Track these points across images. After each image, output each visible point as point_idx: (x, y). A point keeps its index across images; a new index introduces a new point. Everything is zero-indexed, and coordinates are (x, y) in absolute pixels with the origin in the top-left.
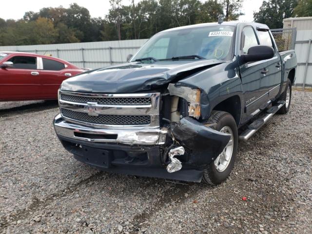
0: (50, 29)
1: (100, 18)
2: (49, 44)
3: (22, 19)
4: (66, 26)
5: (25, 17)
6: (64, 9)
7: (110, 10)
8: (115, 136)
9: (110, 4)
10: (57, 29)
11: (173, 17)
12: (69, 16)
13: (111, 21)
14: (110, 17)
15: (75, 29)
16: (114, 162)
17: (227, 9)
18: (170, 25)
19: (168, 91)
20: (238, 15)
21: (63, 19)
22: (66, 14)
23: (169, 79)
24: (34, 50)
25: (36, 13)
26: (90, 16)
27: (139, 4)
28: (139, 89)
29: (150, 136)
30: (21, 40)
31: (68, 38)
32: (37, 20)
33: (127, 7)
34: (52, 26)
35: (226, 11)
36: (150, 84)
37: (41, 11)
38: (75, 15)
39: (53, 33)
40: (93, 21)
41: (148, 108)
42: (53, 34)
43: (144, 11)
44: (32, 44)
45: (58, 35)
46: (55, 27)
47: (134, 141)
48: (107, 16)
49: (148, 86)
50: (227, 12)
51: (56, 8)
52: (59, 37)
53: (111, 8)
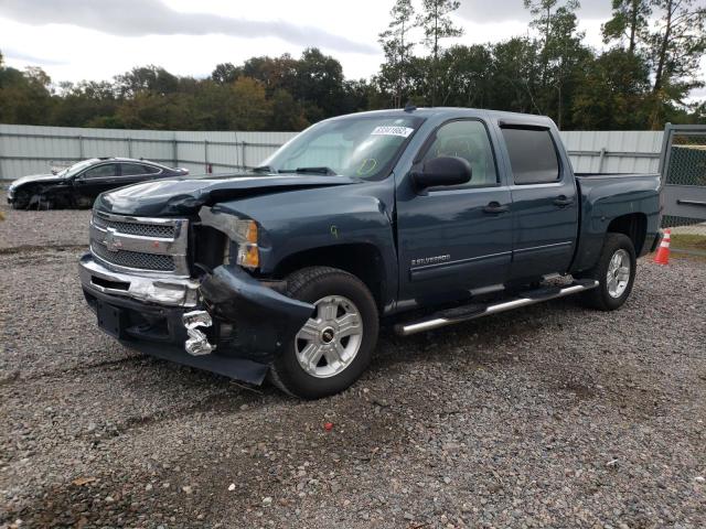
0: (259, 100)
1: (363, 82)
2: (251, 130)
3: (209, 78)
4: (290, 95)
5: (215, 74)
6: (292, 61)
7: (384, 66)
8: (126, 285)
9: (384, 53)
10: (271, 102)
11: (521, 87)
12: (300, 75)
13: (383, 89)
14: (381, 81)
15: (308, 102)
16: (129, 330)
17: (659, 71)
18: (514, 103)
19: (199, 219)
20: (686, 88)
21: (287, 82)
22: (294, 71)
23: (200, 199)
24: (203, 140)
25: (238, 68)
26: (342, 77)
27: (447, 54)
28: (163, 212)
29: (172, 291)
30: (201, 120)
31: (291, 119)
32: (237, 83)
33: (422, 61)
34: (262, 94)
35: (655, 74)
36: (176, 204)
37: (247, 64)
38: (313, 75)
39: (263, 108)
40: (348, 87)
41: (170, 243)
42: (263, 111)
43: (458, 69)
44: (219, 129)
45: (271, 112)
46: (268, 97)
47: (147, 295)
48: (375, 78)
49: (174, 207)
50: (658, 77)
51: (276, 59)
52: (273, 118)
53: (385, 61)
